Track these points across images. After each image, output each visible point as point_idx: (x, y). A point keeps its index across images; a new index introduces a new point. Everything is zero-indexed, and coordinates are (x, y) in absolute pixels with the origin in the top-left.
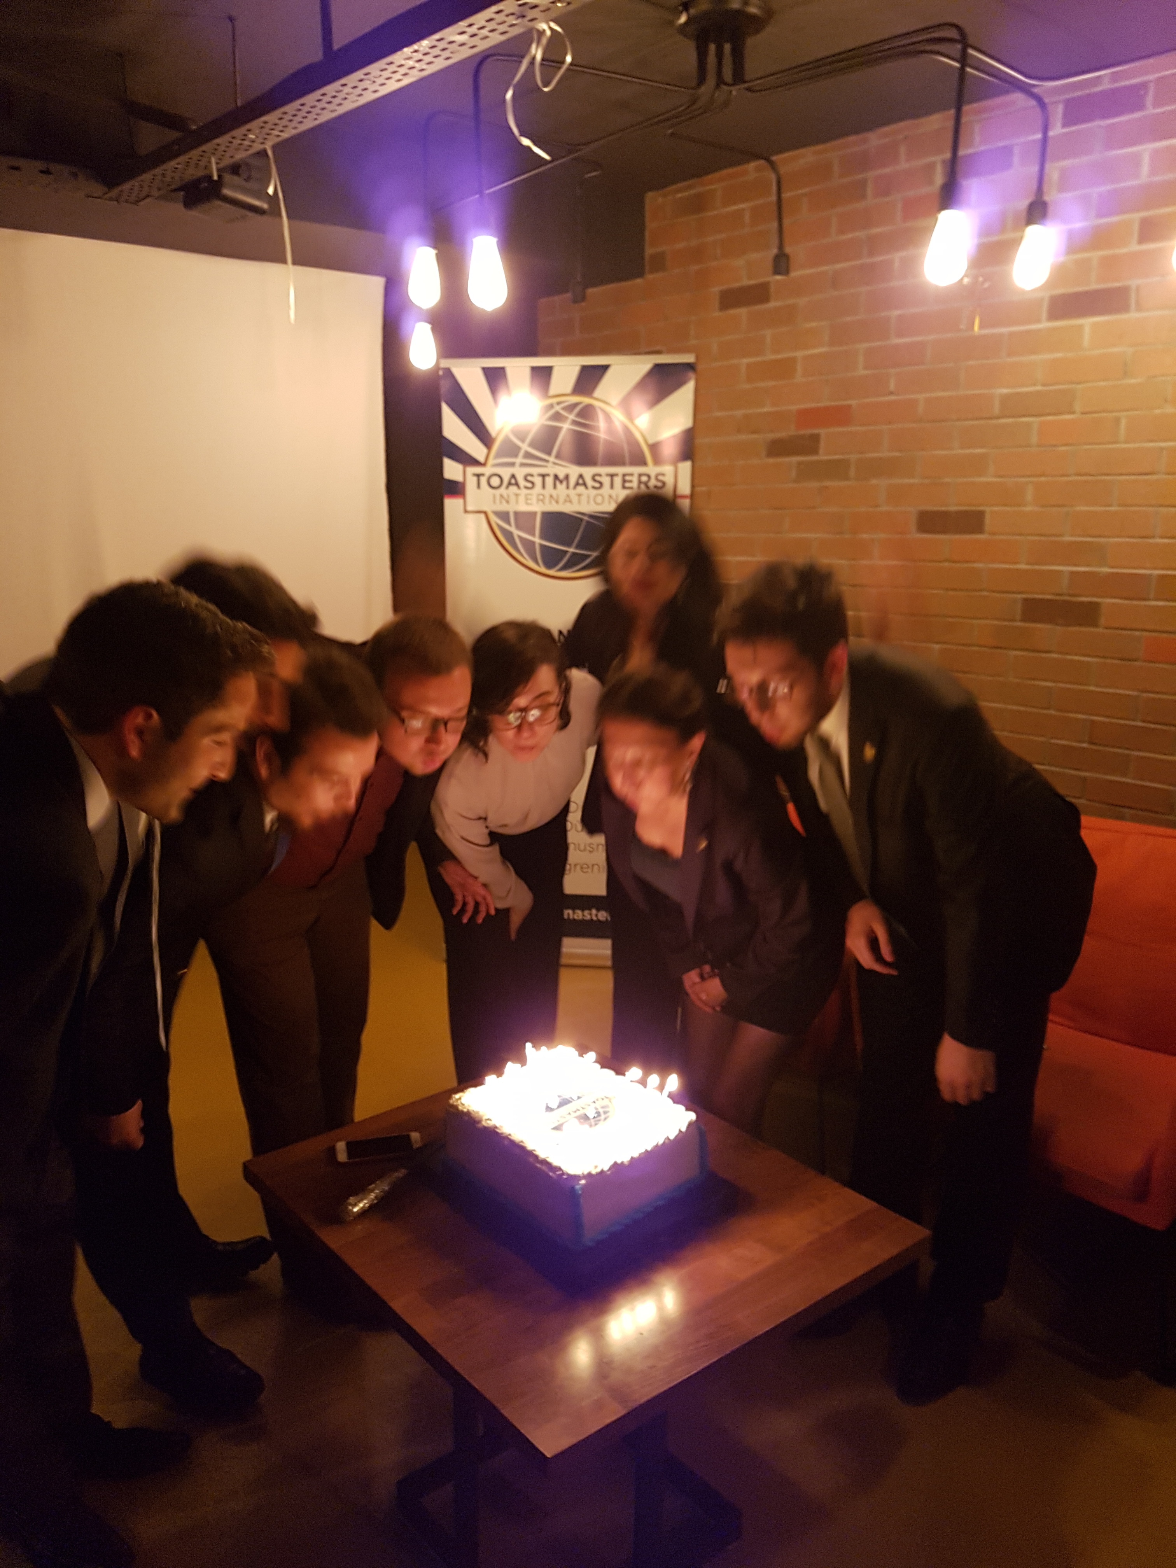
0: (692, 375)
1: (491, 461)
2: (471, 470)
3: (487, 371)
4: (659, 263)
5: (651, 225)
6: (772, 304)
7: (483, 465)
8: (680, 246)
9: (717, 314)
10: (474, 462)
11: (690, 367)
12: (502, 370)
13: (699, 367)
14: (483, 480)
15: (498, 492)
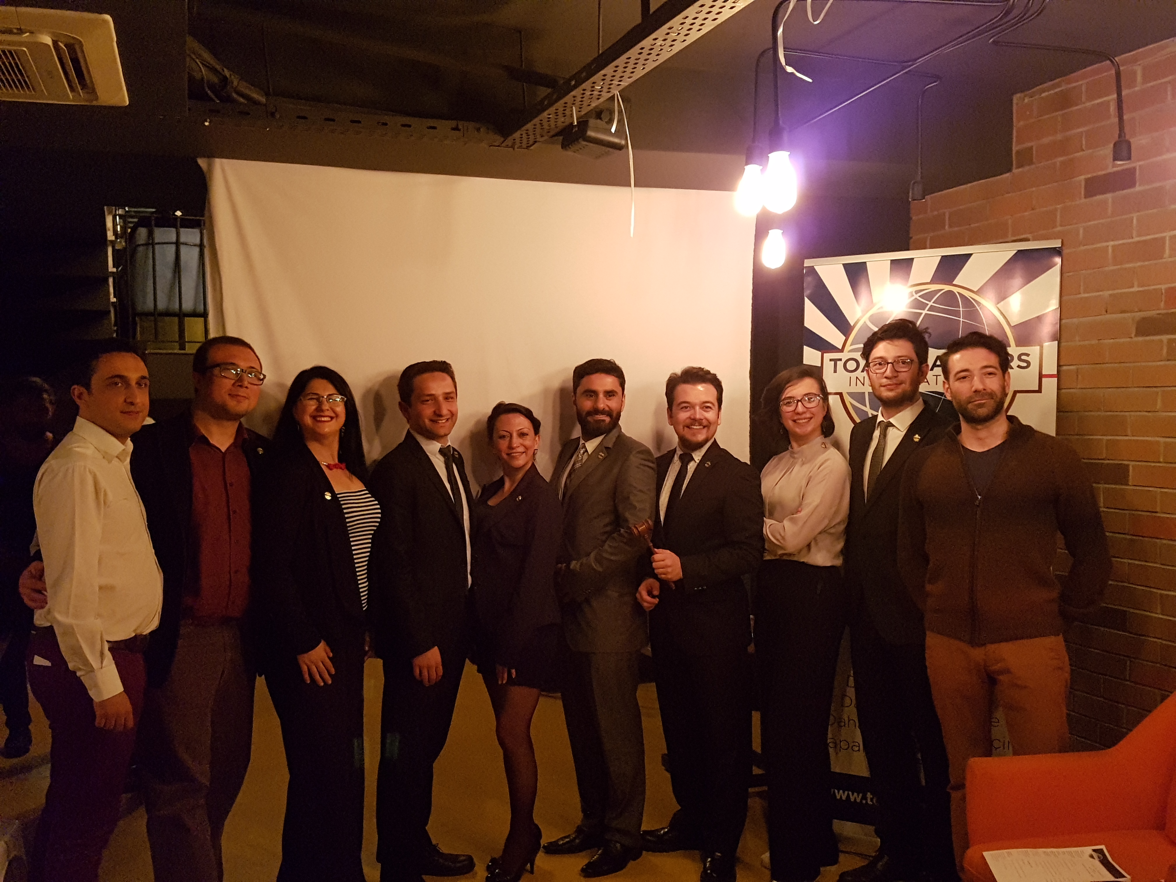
0: (1058, 260)
1: (848, 347)
2: (828, 356)
4: (1026, 158)
5: (1018, 124)
6: (1138, 188)
7: (842, 351)
8: (1046, 140)
9: (1083, 200)
10: (832, 348)
11: (1057, 252)
12: (865, 263)
13: (1065, 251)
14: (840, 364)
15: (854, 375)
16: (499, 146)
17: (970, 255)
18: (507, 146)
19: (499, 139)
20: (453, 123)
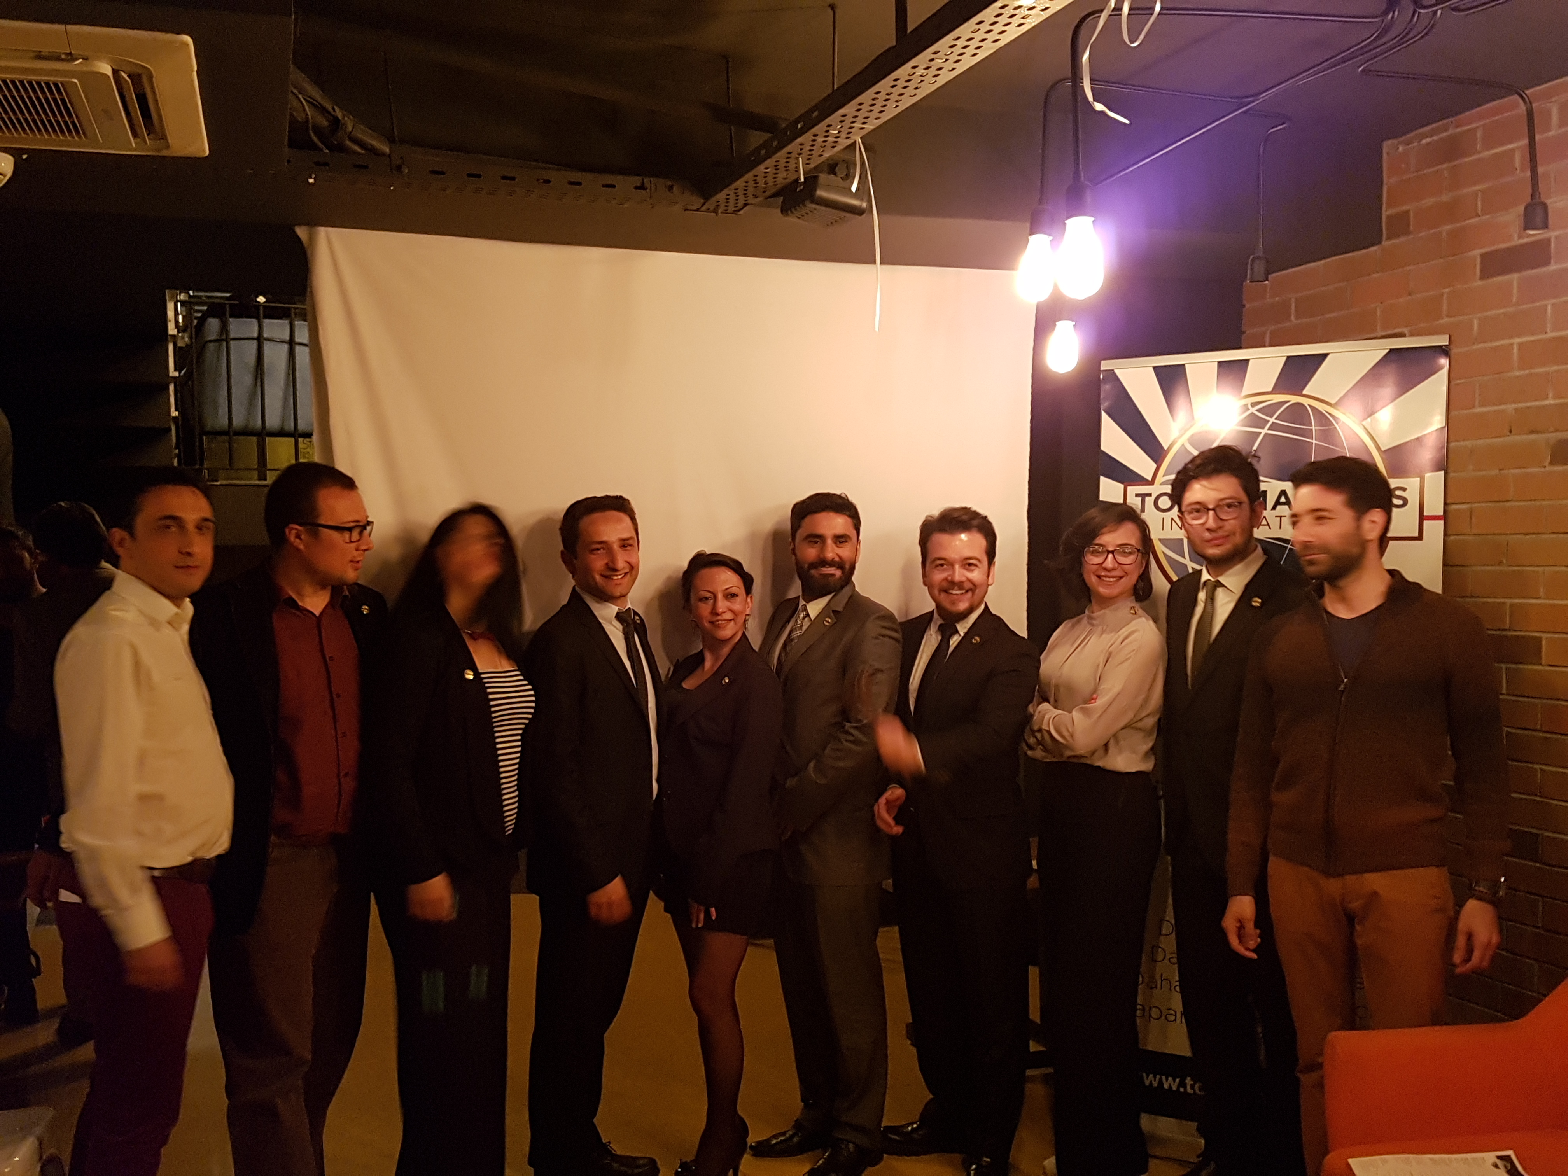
0: (1444, 361)
1: (1160, 478)
2: (1132, 490)
3: (1159, 371)
4: (1401, 226)
5: (1389, 180)
6: (1553, 267)
7: (1151, 483)
8: (1429, 201)
9: (1480, 283)
11: (1444, 351)
13: (1454, 351)
14: (1149, 501)
15: (1168, 516)
16: (697, 210)
17: (1325, 356)
18: (708, 210)
19: (697, 201)
20: (637, 180)
